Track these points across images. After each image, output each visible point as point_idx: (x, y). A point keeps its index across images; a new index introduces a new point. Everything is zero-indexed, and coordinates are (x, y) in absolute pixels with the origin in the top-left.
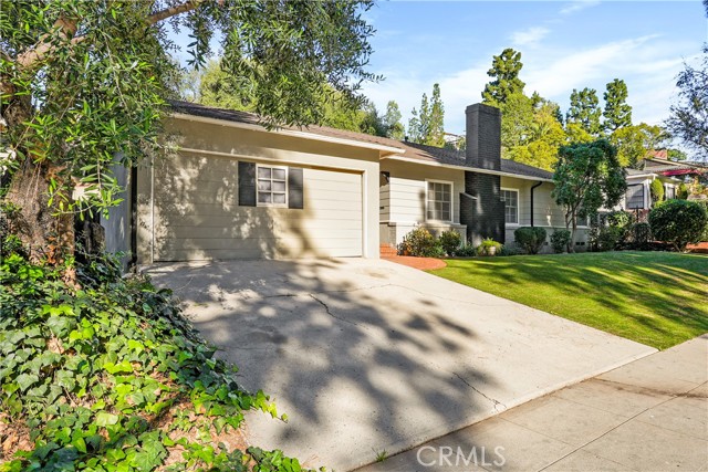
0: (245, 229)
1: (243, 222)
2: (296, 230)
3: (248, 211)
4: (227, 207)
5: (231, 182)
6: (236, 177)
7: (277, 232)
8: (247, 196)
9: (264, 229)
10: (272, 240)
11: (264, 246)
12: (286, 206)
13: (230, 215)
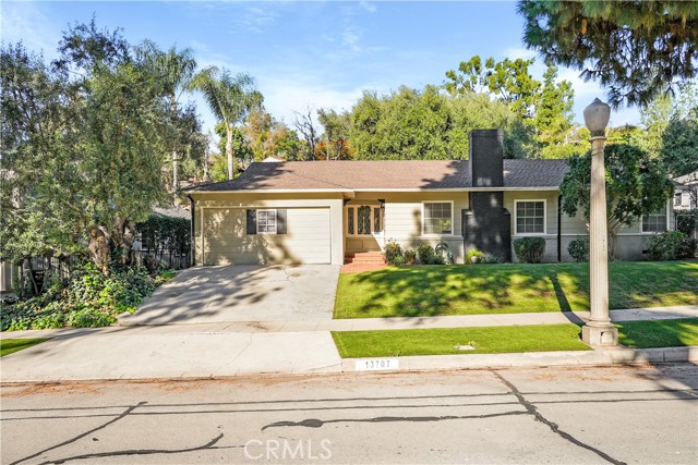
0: (250, 246)
1: (248, 243)
2: (280, 246)
3: (252, 237)
4: (240, 235)
5: (242, 221)
6: (245, 218)
7: (269, 248)
8: (252, 228)
9: (261, 247)
10: (265, 254)
11: (260, 257)
12: (275, 233)
13: (242, 239)
